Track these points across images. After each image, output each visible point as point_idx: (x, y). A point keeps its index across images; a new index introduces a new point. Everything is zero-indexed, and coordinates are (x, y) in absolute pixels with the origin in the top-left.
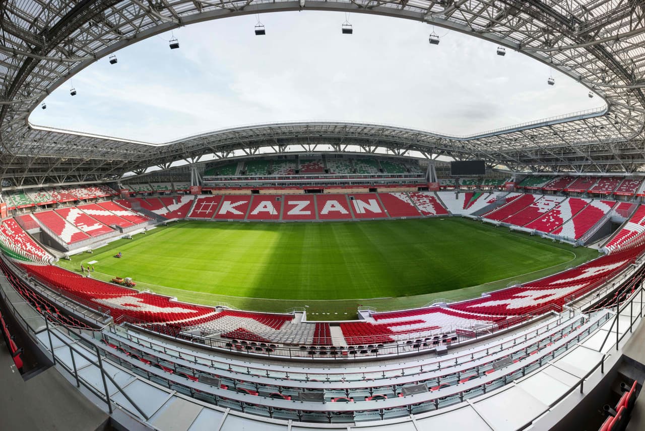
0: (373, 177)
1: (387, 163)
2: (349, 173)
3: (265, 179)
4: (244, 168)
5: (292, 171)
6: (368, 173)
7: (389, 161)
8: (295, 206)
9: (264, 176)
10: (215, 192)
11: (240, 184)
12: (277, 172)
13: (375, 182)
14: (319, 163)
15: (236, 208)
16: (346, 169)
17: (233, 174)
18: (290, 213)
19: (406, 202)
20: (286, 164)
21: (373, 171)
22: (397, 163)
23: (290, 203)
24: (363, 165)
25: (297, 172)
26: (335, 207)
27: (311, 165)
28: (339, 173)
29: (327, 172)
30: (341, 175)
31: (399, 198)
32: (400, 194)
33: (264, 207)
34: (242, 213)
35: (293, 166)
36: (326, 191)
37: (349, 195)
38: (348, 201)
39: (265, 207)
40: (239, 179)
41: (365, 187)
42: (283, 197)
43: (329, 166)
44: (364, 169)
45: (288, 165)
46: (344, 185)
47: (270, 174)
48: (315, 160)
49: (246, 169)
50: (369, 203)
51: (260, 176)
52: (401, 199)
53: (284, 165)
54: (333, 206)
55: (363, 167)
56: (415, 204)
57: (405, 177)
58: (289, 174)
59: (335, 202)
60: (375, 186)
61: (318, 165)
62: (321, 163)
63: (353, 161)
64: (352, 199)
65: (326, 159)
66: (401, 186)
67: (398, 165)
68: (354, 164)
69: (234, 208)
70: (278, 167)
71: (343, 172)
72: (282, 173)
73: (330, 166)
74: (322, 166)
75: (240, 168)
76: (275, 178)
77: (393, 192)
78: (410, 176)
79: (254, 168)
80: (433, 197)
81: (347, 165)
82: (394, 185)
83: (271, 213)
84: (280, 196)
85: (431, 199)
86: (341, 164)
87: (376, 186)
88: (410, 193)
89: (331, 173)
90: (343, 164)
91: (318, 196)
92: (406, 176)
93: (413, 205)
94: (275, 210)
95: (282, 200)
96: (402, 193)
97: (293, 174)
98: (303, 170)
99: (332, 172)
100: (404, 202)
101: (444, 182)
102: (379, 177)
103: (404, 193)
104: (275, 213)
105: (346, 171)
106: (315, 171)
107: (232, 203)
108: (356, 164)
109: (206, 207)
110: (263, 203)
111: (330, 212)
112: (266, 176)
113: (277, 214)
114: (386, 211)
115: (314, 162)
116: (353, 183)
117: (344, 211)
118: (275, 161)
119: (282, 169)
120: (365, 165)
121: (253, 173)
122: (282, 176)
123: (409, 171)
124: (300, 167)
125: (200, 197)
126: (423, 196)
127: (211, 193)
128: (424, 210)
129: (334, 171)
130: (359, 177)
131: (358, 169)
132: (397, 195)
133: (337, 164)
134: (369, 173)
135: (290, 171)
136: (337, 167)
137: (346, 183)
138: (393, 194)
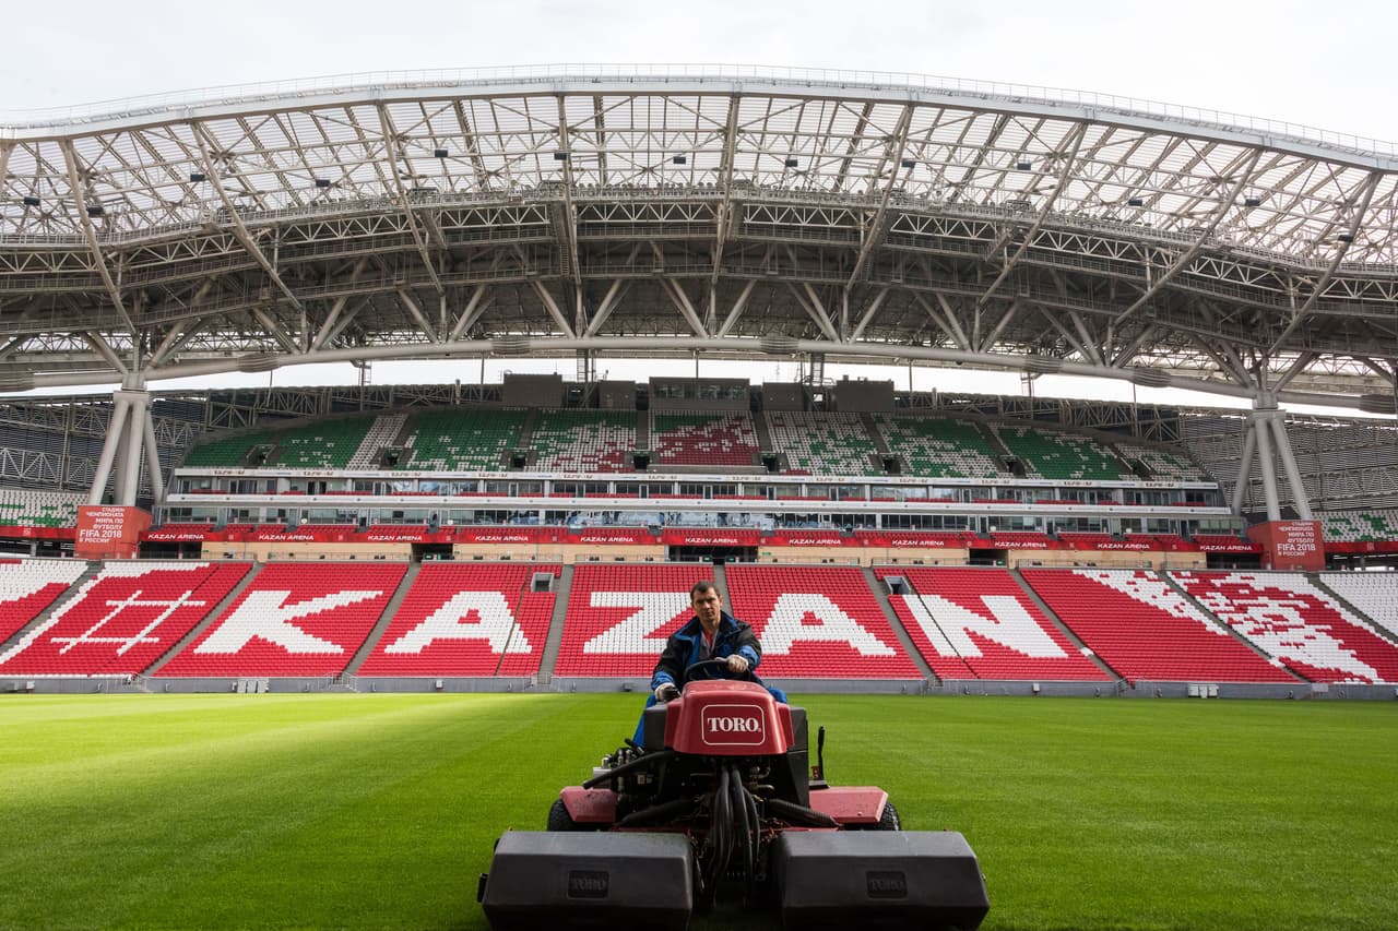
0: (979, 493)
1: (1031, 436)
2: (867, 473)
3: (493, 488)
4: (401, 440)
5: (620, 460)
6: (952, 474)
7: (1040, 431)
8: (624, 613)
9: (489, 475)
10: (214, 551)
11: (362, 514)
12: (552, 459)
13: (994, 521)
14: (737, 432)
15: (309, 624)
16: (856, 456)
17: (341, 463)
18: (592, 647)
19: (1176, 614)
20: (596, 430)
21: (978, 472)
22: (1081, 440)
23: (599, 599)
24: (924, 442)
25: (641, 463)
26: (820, 622)
27: (702, 439)
28: (826, 471)
29: (772, 465)
30: (835, 479)
31: (1134, 596)
32: (1130, 575)
33: (462, 621)
34: (338, 649)
35: (625, 439)
36: (768, 555)
37: (879, 573)
38: (880, 598)
39: (472, 617)
40: (364, 486)
41: (949, 541)
42: (567, 575)
43: (779, 443)
44: (936, 461)
45: (604, 434)
46: (851, 528)
47: (518, 464)
48: (718, 419)
49: (409, 444)
50: (985, 613)
51: (469, 475)
52: (1144, 597)
53: (583, 433)
54: (810, 619)
55: (931, 453)
56: (1229, 625)
57: (1128, 502)
58: (603, 469)
59: (819, 603)
60: (993, 538)
61: (733, 438)
62: (745, 432)
63: (881, 428)
64: (898, 589)
65: (767, 414)
66: (1121, 541)
67: (1085, 447)
68: (886, 439)
69: (296, 622)
70: (559, 439)
71: (842, 468)
72: (573, 465)
73: (784, 442)
74: (751, 441)
75: (379, 439)
76: (536, 488)
77: (1092, 565)
78: (1154, 497)
79: (447, 439)
80: (1307, 598)
81: (859, 443)
82: (1085, 535)
83: (497, 648)
84: (557, 569)
85: (1302, 604)
86: (832, 435)
87: (1003, 538)
88: (1178, 575)
89: (791, 472)
90: (840, 436)
91: (731, 576)
92: (1132, 497)
93: (1225, 633)
94: (518, 633)
95: (562, 589)
96: (1139, 574)
97: (621, 471)
98: (668, 454)
99: (795, 465)
100: (1165, 613)
101: (1342, 527)
102: (1008, 495)
103: (1151, 575)
104: (521, 646)
105: (856, 465)
106: (716, 458)
107: (291, 601)
108: (898, 439)
109: (131, 621)
110: (463, 601)
111: (799, 647)
112: (498, 475)
113: (529, 649)
114: (1086, 652)
115: (714, 425)
116: (890, 520)
117: (869, 645)
118: (548, 416)
119: (576, 450)
120: (937, 444)
121: (439, 462)
122: (572, 477)
123: (1141, 471)
124: (655, 443)
125: (114, 569)
126: (1254, 594)
127: (193, 550)
128: (1295, 655)
129: (803, 462)
130: (915, 494)
131: (907, 456)
132: (1118, 581)
133: (814, 436)
134: (960, 475)
135: (611, 457)
136: (815, 449)
137: (860, 519)
138: (1094, 575)
